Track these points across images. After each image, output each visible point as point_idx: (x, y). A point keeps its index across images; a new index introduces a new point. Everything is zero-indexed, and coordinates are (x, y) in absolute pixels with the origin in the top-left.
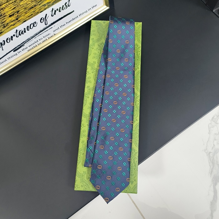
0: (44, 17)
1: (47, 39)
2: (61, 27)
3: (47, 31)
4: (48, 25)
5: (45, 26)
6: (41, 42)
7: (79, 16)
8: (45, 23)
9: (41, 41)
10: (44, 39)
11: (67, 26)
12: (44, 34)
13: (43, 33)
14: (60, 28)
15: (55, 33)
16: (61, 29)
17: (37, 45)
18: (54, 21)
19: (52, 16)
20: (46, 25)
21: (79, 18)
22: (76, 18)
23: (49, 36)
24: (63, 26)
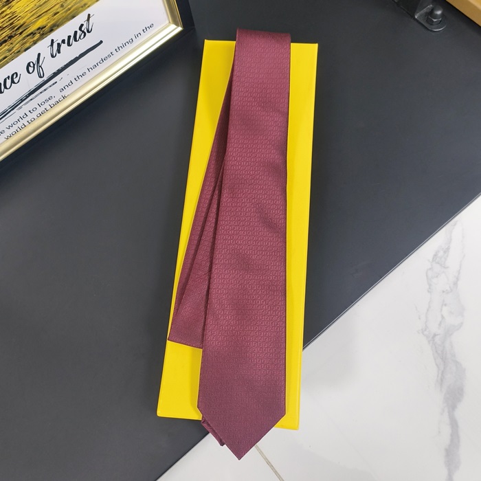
0: (35, 60)
1: (48, 108)
2: (77, 79)
3: (45, 90)
4: (45, 78)
5: (40, 81)
6: (35, 117)
7: (114, 52)
8: (39, 73)
9: (34, 115)
10: (40, 110)
11: (89, 75)
12: (40, 97)
13: (36, 96)
14: (74, 81)
15: (65, 93)
16: (76, 85)
18: (59, 67)
19: (53, 56)
20: (40, 77)
21: (117, 56)
22: (109, 56)
23: (52, 102)
24: (80, 77)
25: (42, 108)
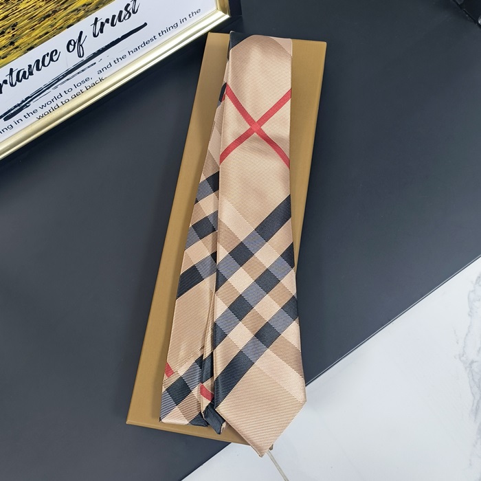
0: (76, 39)
1: (84, 89)
2: (117, 61)
3: (83, 71)
4: (84, 58)
5: (79, 60)
6: (70, 98)
7: (157, 36)
8: (79, 52)
9: (69, 96)
10: (75, 91)
11: (129, 59)
12: (77, 78)
13: (73, 76)
14: (113, 63)
15: (103, 75)
16: (115, 67)
17: (60, 104)
18: (100, 48)
19: (95, 36)
20: (80, 56)
21: (160, 40)
22: (152, 40)
23: (88, 84)
24: (120, 60)
25: (78, 90)
